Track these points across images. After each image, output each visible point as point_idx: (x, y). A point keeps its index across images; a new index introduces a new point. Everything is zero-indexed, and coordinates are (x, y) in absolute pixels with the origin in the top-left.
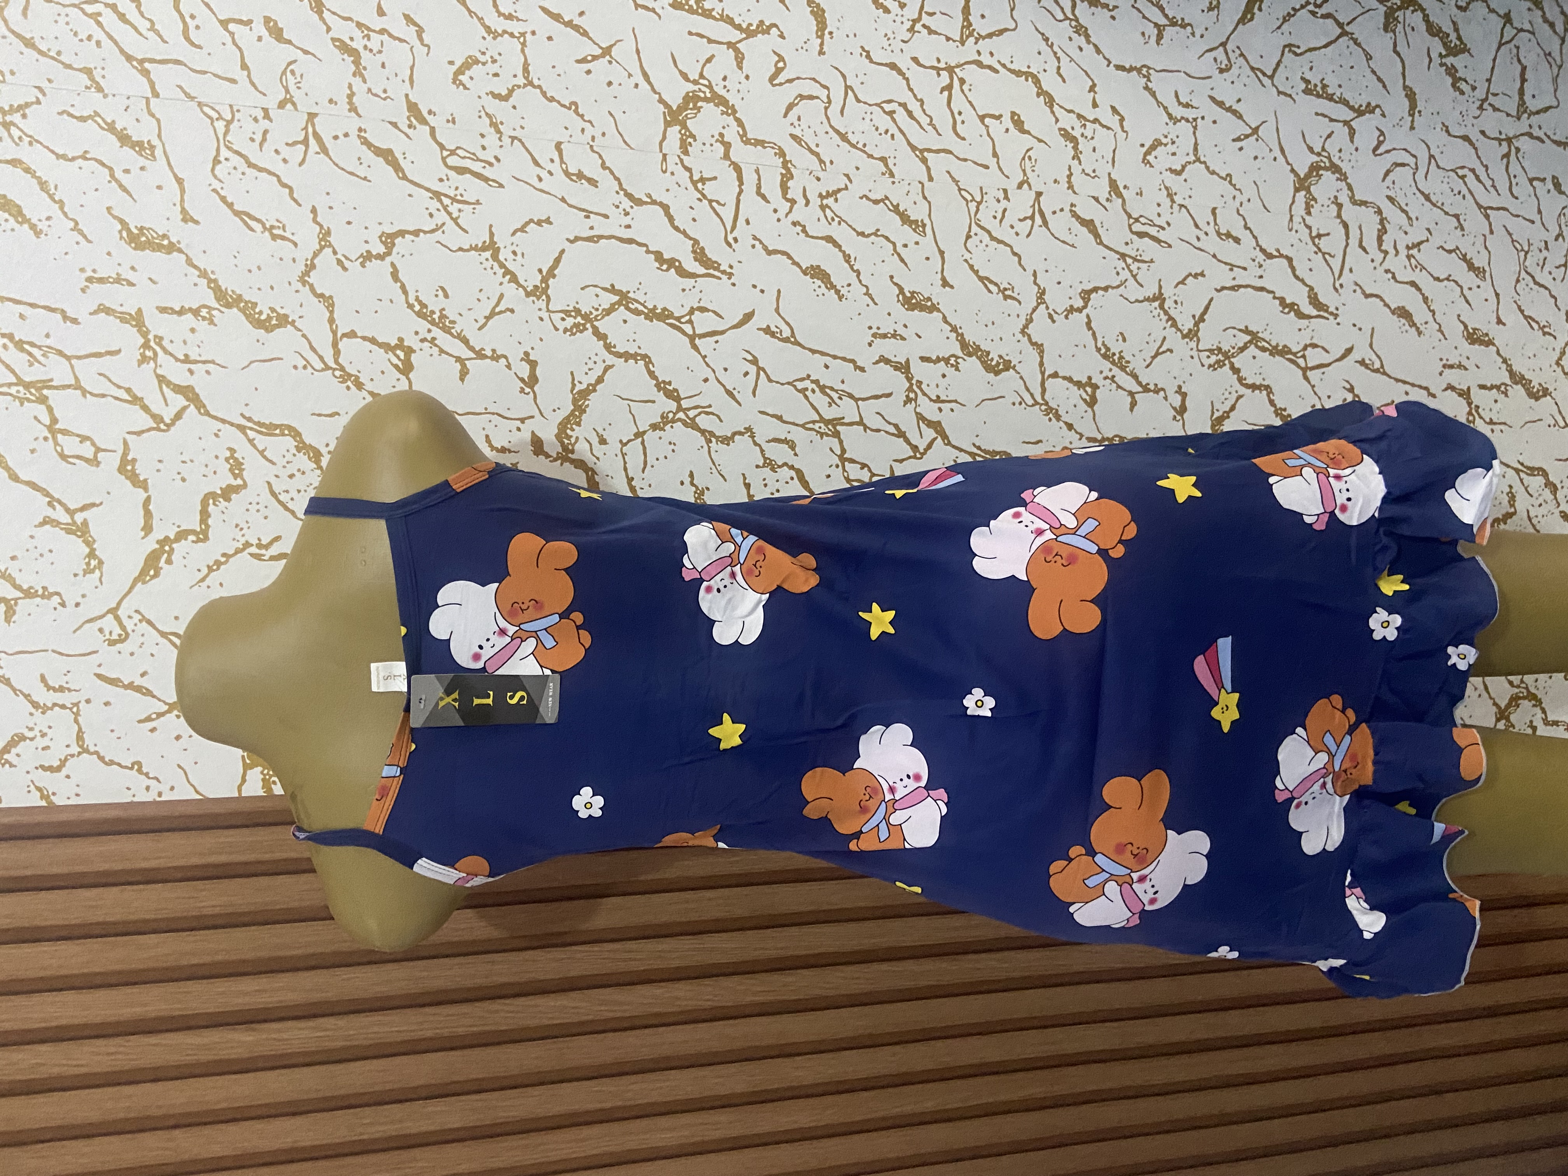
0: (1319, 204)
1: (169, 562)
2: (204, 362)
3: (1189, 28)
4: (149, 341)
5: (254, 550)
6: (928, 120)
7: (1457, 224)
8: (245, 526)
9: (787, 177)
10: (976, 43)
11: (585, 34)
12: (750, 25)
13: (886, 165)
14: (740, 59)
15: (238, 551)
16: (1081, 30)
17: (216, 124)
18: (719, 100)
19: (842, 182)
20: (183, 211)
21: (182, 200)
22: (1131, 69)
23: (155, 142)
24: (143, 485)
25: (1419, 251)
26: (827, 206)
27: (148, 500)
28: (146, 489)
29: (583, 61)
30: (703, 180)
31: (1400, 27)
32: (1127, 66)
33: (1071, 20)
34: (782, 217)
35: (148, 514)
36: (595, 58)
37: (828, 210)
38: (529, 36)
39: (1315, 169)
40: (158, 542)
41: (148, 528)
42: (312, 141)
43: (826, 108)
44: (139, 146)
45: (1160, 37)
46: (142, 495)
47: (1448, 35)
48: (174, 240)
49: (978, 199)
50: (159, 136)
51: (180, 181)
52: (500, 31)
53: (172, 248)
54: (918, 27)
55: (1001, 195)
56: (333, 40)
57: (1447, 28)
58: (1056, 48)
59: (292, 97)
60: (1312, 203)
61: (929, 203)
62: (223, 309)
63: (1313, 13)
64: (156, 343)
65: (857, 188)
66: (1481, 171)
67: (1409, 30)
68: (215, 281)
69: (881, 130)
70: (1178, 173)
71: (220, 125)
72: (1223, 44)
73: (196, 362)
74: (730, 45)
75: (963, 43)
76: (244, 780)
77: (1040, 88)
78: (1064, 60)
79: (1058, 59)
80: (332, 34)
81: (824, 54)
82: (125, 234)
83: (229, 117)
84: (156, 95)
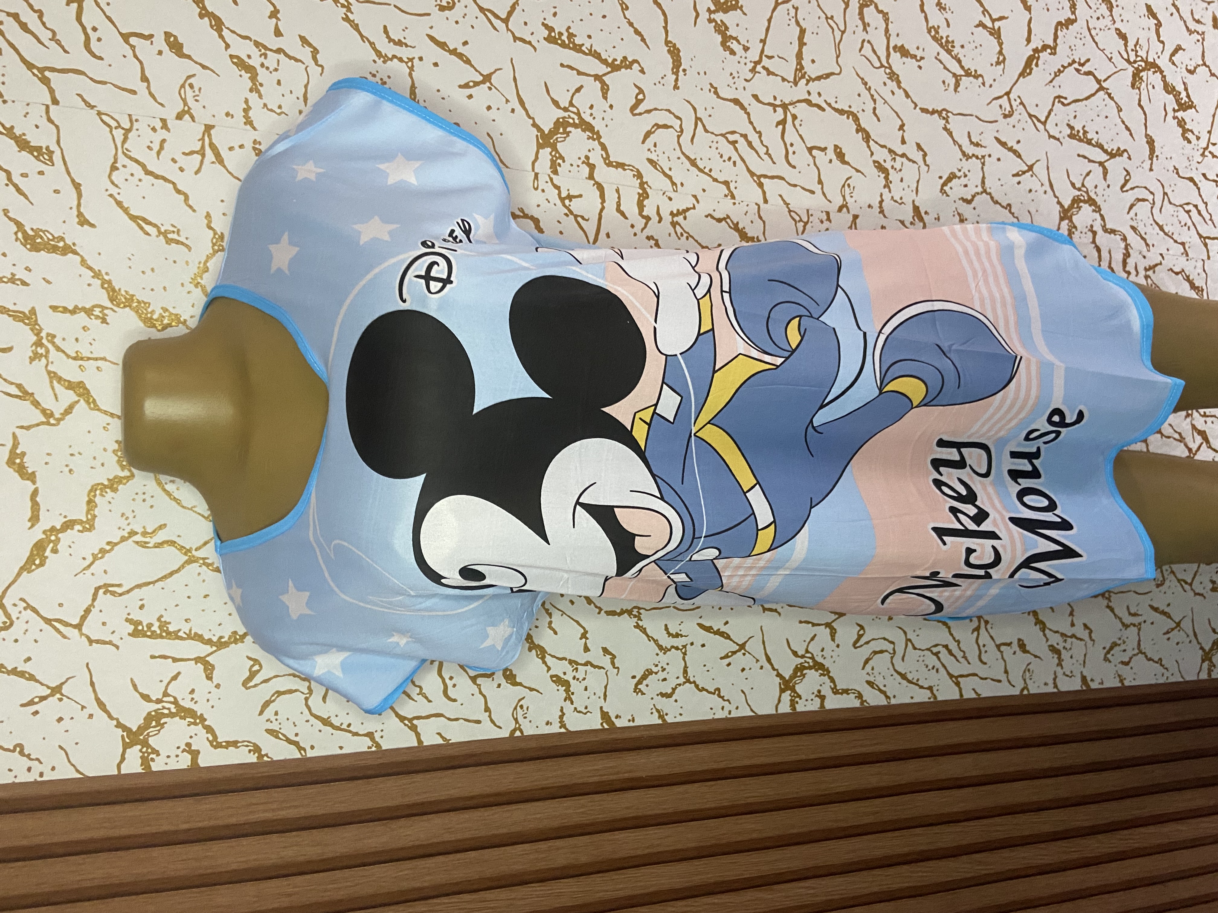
0: (1079, 231)
1: (55, 551)
2: (96, 359)
3: (980, 79)
4: (42, 338)
5: (138, 538)
6: (765, 149)
7: (1183, 250)
8: (131, 516)
9: (643, 196)
10: (807, 84)
11: (468, 62)
12: (615, 60)
13: (728, 188)
14: (605, 90)
15: (123, 539)
16: (893, 76)
17: (114, 131)
18: (587, 127)
19: (690, 202)
20: (80, 215)
21: (79, 205)
22: (933, 112)
23: (54, 147)
24: (32, 477)
25: (1154, 272)
26: (677, 223)
27: (35, 493)
28: (34, 483)
29: (466, 86)
30: (570, 197)
31: (1144, 85)
32: (931, 110)
33: (886, 67)
34: (639, 232)
35: (35, 506)
36: (476, 84)
37: (678, 227)
38: (416, 61)
39: (1076, 201)
40: (44, 532)
41: (35, 519)
42: (208, 151)
43: (679, 137)
44: (37, 152)
45: (957, 85)
46: (29, 486)
47: (1180, 93)
48: (69, 242)
49: (805, 220)
50: (58, 142)
51: (77, 186)
52: (390, 56)
53: (68, 250)
54: (759, 68)
55: (825, 217)
56: (231, 56)
57: (1180, 88)
58: (873, 92)
59: (189, 108)
60: (1074, 230)
61: (764, 222)
62: (115, 308)
63: (1078, 70)
64: (48, 341)
65: (703, 209)
66: (1202, 207)
67: (1150, 87)
68: (109, 282)
69: (726, 157)
70: (969, 202)
71: (119, 134)
72: (1008, 94)
73: (89, 359)
74: (597, 77)
75: (796, 83)
76: (123, 759)
77: (859, 125)
78: (879, 101)
79: (875, 101)
80: (231, 51)
81: (678, 88)
82: (20, 235)
83: (127, 126)
84: (55, 102)
